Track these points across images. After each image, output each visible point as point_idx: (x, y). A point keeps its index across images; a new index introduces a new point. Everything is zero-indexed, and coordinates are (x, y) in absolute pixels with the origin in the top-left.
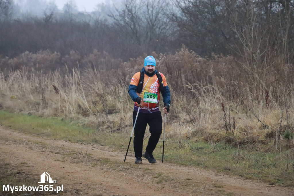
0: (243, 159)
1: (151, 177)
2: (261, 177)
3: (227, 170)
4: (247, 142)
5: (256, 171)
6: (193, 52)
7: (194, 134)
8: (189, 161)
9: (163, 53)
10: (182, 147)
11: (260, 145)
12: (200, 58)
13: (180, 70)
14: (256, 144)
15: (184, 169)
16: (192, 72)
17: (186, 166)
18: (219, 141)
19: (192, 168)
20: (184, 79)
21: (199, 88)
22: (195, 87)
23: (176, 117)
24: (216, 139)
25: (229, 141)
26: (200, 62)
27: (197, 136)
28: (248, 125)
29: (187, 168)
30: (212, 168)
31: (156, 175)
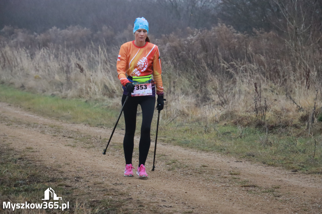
0: (271, 144)
1: (163, 163)
2: (285, 164)
3: (250, 157)
4: (279, 126)
5: (282, 157)
6: (232, 27)
7: (223, 118)
8: (212, 147)
9: (198, 29)
10: (207, 132)
11: (292, 130)
12: (239, 34)
13: (216, 47)
14: (289, 128)
15: (204, 156)
16: (230, 49)
17: (207, 151)
18: (249, 124)
19: (214, 154)
20: (220, 58)
21: (237, 66)
22: (232, 66)
23: (209, 99)
24: (246, 123)
25: (260, 125)
26: (238, 38)
27: (226, 120)
28: (284, 107)
29: (208, 154)
30: (235, 154)
31: (170, 162)
